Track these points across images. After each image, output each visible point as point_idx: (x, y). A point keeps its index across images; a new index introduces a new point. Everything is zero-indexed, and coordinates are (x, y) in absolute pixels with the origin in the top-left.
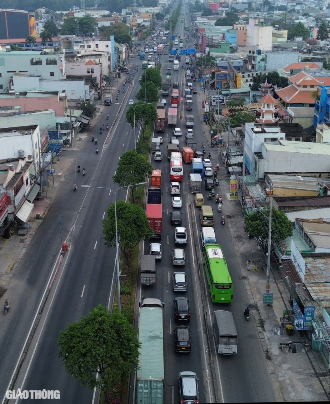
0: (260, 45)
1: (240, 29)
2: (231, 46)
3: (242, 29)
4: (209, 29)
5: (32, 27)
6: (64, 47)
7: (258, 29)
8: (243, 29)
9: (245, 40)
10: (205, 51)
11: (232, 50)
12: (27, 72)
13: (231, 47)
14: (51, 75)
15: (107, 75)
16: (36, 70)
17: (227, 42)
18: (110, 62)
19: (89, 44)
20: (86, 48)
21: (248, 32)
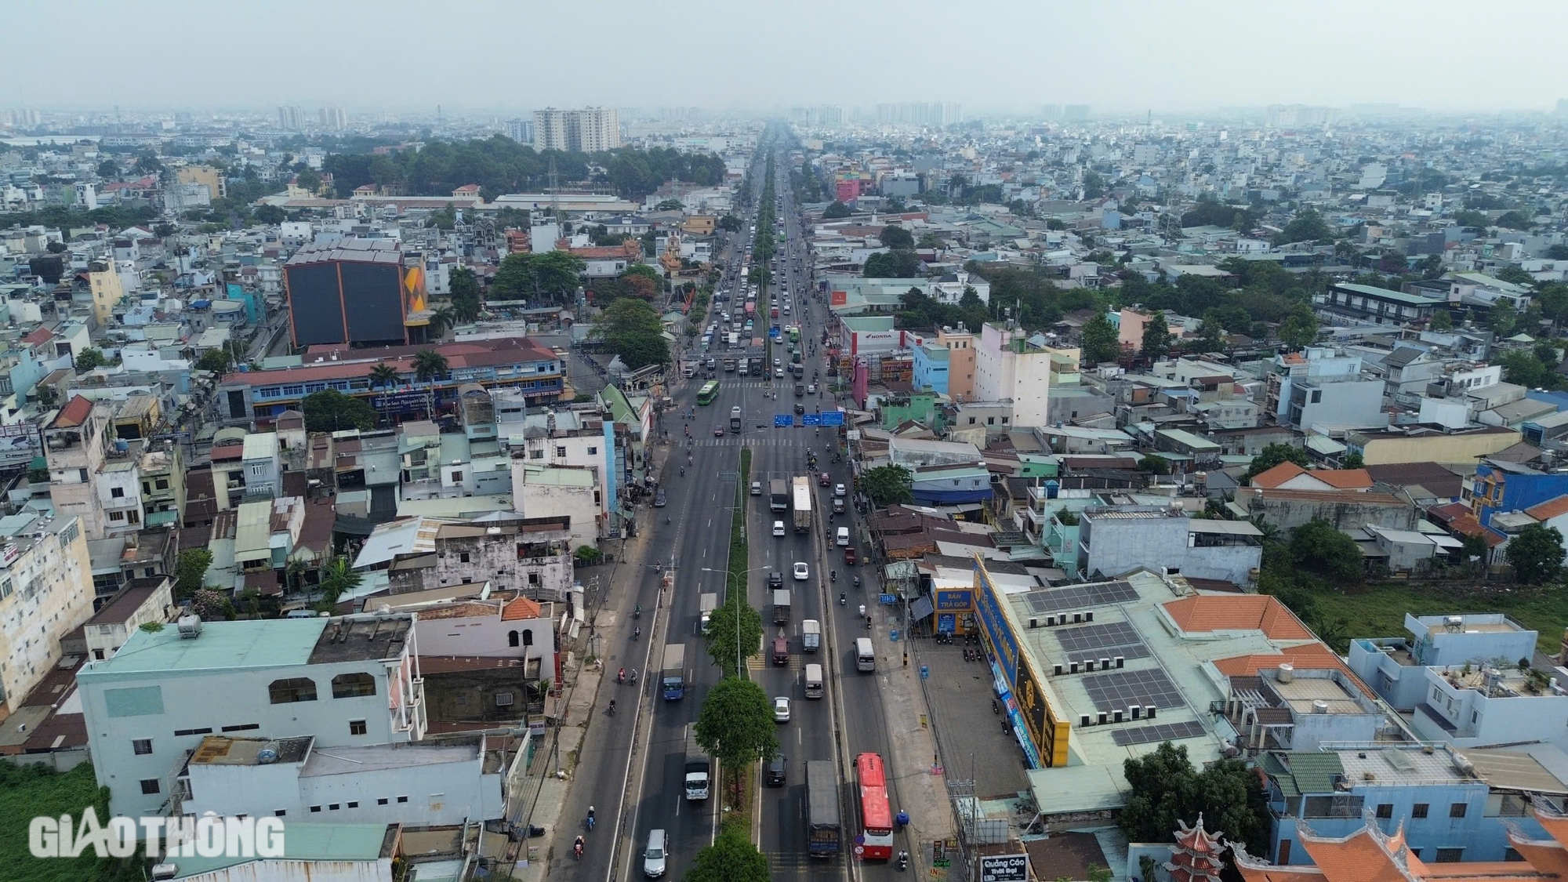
0: (1015, 399)
1: (957, 346)
2: (937, 401)
3: (961, 345)
4: (854, 286)
5: (411, 291)
6: (473, 421)
7: (1013, 359)
8: (965, 346)
9: (969, 376)
10: (864, 404)
11: (940, 412)
12: (256, 726)
13: (936, 404)
14: (354, 731)
15: (593, 546)
16: (295, 719)
17: (927, 390)
18: (600, 508)
19: (537, 449)
20: (527, 459)
21: (978, 355)
